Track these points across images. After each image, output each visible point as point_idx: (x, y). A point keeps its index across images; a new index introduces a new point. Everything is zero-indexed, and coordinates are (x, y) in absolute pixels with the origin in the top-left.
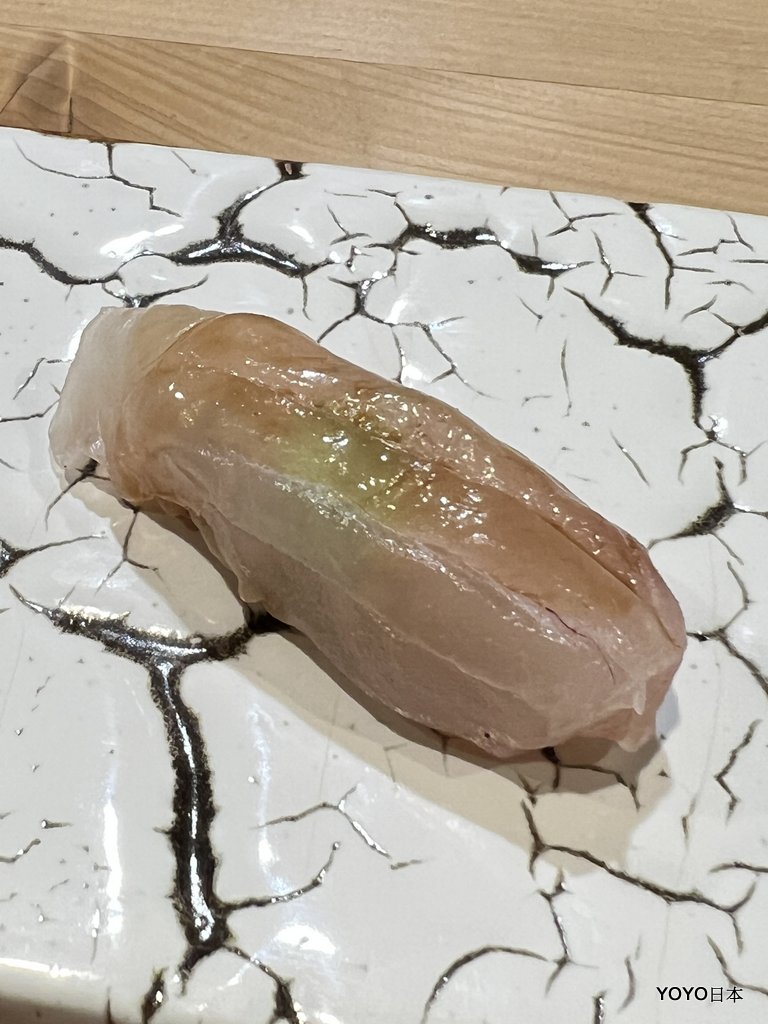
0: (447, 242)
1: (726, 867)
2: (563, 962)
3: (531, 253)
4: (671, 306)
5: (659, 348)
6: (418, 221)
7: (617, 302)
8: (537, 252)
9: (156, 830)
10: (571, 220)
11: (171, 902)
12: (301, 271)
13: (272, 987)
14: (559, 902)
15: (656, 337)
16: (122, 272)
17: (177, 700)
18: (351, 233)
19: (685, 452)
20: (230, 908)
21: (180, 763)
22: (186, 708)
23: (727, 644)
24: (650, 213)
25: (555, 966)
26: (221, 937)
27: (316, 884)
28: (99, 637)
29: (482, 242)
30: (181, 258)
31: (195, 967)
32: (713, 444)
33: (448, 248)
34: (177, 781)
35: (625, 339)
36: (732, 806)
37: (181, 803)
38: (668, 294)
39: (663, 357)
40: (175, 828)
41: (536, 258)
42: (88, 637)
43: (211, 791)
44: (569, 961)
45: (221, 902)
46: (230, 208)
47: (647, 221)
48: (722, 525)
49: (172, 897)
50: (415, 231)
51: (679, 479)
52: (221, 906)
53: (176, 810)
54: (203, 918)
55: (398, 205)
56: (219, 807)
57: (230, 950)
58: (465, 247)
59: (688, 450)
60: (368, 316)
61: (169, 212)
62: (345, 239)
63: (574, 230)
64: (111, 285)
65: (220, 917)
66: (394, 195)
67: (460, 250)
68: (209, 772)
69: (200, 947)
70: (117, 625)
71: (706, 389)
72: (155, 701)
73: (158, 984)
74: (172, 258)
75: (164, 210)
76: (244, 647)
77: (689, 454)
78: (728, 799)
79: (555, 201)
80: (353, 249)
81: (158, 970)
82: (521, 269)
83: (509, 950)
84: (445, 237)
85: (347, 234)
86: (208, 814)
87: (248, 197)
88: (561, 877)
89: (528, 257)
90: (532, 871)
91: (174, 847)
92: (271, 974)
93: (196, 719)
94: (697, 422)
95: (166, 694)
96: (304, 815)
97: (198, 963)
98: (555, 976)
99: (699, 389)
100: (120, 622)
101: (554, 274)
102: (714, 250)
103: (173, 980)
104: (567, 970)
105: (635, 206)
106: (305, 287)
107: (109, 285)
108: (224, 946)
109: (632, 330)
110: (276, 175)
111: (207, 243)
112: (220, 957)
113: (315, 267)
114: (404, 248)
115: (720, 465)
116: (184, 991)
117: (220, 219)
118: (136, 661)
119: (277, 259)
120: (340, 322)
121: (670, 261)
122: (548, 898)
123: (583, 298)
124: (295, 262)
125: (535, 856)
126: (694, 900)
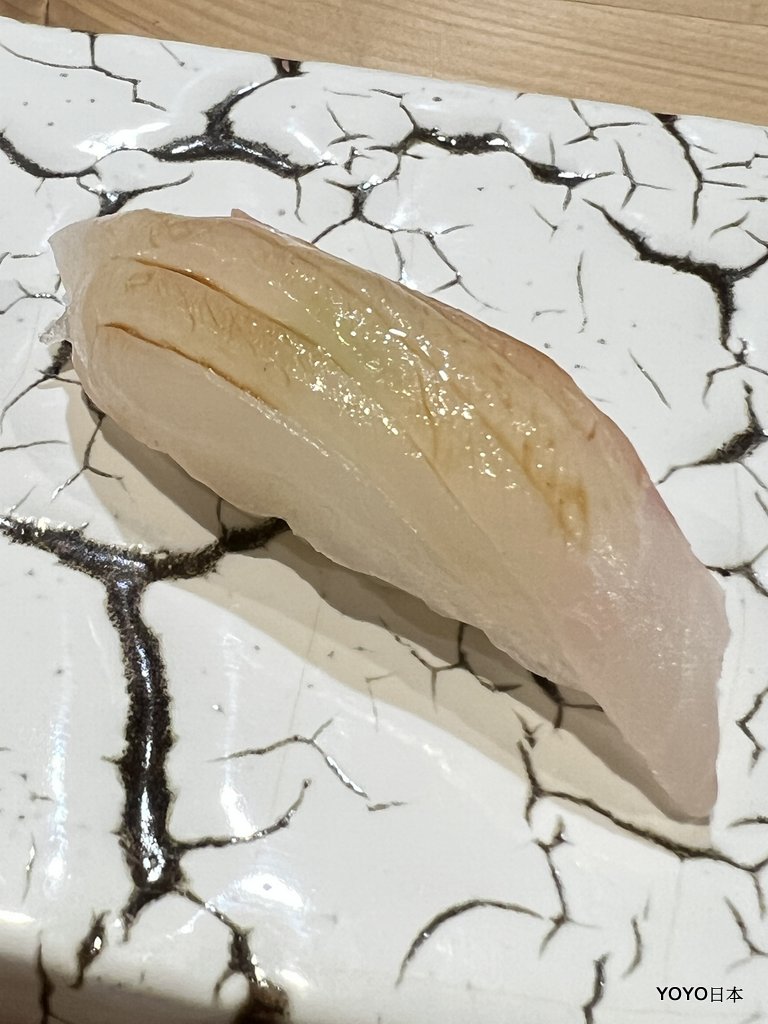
0: (455, 147)
1: (748, 821)
2: (560, 921)
3: (548, 162)
4: (699, 220)
5: (684, 265)
6: (426, 124)
7: (639, 216)
8: (553, 160)
9: (105, 759)
10: (592, 129)
11: (117, 838)
12: (295, 172)
13: (227, 937)
14: (558, 854)
15: (681, 254)
16: (99, 167)
17: (136, 618)
18: (352, 134)
19: (711, 375)
20: (185, 847)
21: (136, 688)
22: (146, 629)
23: (753, 581)
24: (679, 125)
25: (552, 925)
26: (172, 879)
27: (282, 824)
28: (52, 548)
29: (494, 148)
30: (164, 154)
31: (140, 912)
32: (742, 367)
33: (456, 153)
34: (132, 707)
35: (647, 254)
36: (756, 755)
37: (135, 730)
38: (695, 209)
39: (689, 275)
40: (124, 758)
41: (553, 167)
42: (41, 548)
43: (169, 719)
44: (568, 920)
45: (173, 841)
46: (220, 104)
47: (675, 133)
48: (750, 453)
49: (119, 833)
50: (421, 135)
51: (704, 402)
52: (175, 845)
53: (128, 738)
54: (153, 857)
55: (403, 107)
56: (176, 736)
57: (182, 894)
58: (476, 153)
59: (714, 372)
60: (366, 220)
61: (153, 105)
62: (344, 140)
63: (595, 138)
64: (86, 180)
65: (172, 857)
66: (400, 97)
67: (470, 156)
68: (168, 698)
69: (148, 889)
70: (73, 536)
71: (735, 310)
72: (112, 619)
73: (98, 930)
74: (156, 154)
75: (148, 103)
76: (214, 565)
77: (716, 376)
78: (751, 747)
79: (576, 109)
80: (353, 150)
81: (98, 913)
82: (536, 178)
83: (500, 906)
84: (454, 142)
85: (347, 134)
86: (164, 743)
87: (240, 92)
88: (561, 826)
89: (544, 165)
90: (528, 818)
91: (124, 779)
92: (227, 922)
93: (157, 641)
94: (724, 344)
95: (124, 611)
96: (272, 748)
97: (145, 907)
98: (551, 935)
99: (727, 309)
100: (76, 533)
101: (572, 183)
102: (747, 164)
103: (114, 926)
104: (564, 928)
105: (661, 117)
106: (299, 188)
107: (84, 180)
108: (175, 889)
109: (655, 245)
110: (273, 71)
111: (193, 139)
112: (170, 903)
113: (311, 168)
114: (408, 152)
115: (749, 390)
116: (126, 938)
117: (209, 114)
118: (92, 576)
119: (269, 159)
120: (335, 226)
121: (699, 175)
122: (546, 848)
123: (602, 209)
124: (288, 163)
125: (532, 802)
126: (710, 857)
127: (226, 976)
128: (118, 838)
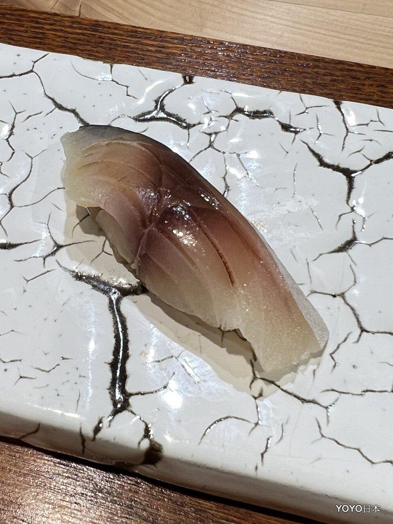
0: (252, 116)
1: (328, 390)
3: (288, 122)
4: (344, 150)
5: (336, 168)
9: (105, 363)
12: (188, 127)
13: (143, 426)
14: (260, 400)
15: (336, 164)
17: (119, 310)
19: (340, 216)
20: (131, 395)
21: (117, 336)
22: (122, 314)
23: (344, 299)
24: (342, 106)
25: (254, 425)
26: (125, 406)
27: (165, 388)
28: (90, 283)
29: (267, 117)
30: (138, 119)
31: (115, 417)
32: (353, 213)
33: (253, 119)
34: (115, 344)
35: (323, 164)
36: (334, 366)
37: (116, 352)
38: (344, 145)
39: (338, 173)
40: (112, 362)
41: (289, 125)
42: (86, 282)
43: (128, 348)
44: (259, 424)
46: (160, 96)
47: (340, 110)
48: (351, 248)
49: (109, 389)
50: (239, 110)
51: (336, 228)
52: (128, 394)
53: (113, 355)
55: (232, 98)
56: (131, 355)
57: (129, 411)
58: (260, 119)
60: (214, 148)
62: (208, 113)
63: (308, 113)
65: (126, 398)
67: (257, 120)
68: (129, 340)
69: (117, 409)
71: (354, 188)
74: (134, 119)
75: (132, 96)
78: (333, 363)
79: (301, 99)
80: (211, 118)
81: (100, 417)
82: (282, 130)
83: (237, 418)
85: (209, 110)
86: (126, 357)
88: (262, 390)
89: (286, 124)
90: (250, 388)
91: (111, 370)
92: (143, 421)
93: (125, 319)
94: (347, 203)
95: (114, 308)
96: (163, 360)
98: (253, 429)
99: (351, 188)
100: (99, 277)
101: (296, 133)
102: (367, 125)
104: (258, 427)
106: (189, 134)
108: (126, 409)
109: (327, 160)
110: (182, 81)
111: (149, 113)
112: (125, 414)
113: (194, 125)
114: (233, 118)
115: (354, 223)
116: (110, 426)
117: (155, 101)
118: (103, 294)
119: (178, 121)
120: (202, 151)
121: (347, 129)
122: (255, 398)
123: (307, 144)
124: (186, 123)
125: (253, 381)
126: (313, 403)
127: (142, 439)
128: (108, 391)
